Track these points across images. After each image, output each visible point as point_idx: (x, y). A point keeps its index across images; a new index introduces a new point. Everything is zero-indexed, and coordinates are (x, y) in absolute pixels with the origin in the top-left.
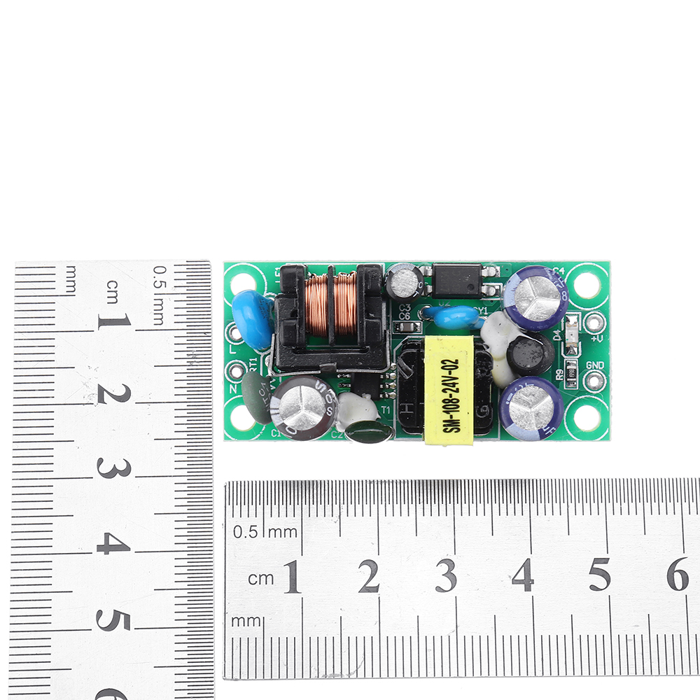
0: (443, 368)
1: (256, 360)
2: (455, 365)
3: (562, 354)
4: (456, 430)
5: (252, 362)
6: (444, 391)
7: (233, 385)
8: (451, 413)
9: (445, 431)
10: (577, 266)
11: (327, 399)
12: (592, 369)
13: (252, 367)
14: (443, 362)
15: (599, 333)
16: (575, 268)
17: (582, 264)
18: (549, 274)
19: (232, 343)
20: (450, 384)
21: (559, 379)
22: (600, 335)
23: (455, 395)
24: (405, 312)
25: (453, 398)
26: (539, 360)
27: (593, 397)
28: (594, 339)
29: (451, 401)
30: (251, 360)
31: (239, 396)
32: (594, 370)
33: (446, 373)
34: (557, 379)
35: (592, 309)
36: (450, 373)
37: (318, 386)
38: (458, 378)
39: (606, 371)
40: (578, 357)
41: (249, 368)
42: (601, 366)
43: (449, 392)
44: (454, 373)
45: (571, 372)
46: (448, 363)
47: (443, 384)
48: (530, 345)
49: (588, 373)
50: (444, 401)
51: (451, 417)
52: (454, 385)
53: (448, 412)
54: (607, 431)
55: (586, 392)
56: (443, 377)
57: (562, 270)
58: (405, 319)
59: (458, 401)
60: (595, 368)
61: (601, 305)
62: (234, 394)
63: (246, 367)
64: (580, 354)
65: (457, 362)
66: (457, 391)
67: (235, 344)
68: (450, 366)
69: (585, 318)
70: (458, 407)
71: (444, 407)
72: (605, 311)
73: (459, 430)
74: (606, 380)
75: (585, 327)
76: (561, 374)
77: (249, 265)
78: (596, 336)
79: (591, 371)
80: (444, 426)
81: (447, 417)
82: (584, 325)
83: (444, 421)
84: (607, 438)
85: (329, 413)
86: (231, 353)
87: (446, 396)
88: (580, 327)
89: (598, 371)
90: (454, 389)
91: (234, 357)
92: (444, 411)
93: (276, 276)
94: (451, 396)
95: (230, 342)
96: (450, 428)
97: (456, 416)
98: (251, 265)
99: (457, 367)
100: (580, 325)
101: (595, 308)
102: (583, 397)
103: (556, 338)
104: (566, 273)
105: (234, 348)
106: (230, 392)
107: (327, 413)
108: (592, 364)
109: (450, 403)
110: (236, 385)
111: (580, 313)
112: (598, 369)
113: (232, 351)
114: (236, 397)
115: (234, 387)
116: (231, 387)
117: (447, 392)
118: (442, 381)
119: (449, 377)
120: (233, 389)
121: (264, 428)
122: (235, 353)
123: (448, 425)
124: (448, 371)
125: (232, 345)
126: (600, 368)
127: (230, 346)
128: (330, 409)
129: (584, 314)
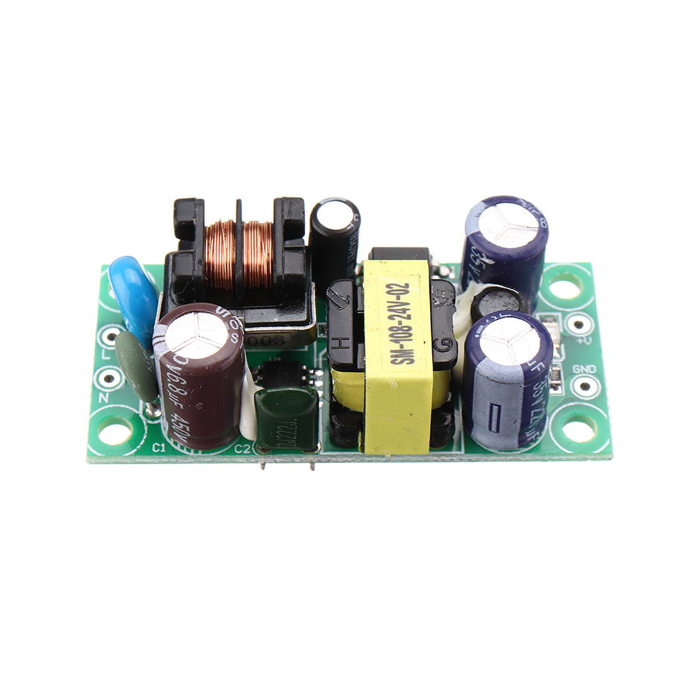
0: (388, 293)
2: (405, 289)
4: (408, 362)
6: (391, 318)
7: (104, 393)
8: (401, 343)
9: (393, 362)
10: (553, 266)
11: (231, 324)
12: (580, 373)
14: (388, 286)
16: (549, 267)
17: (558, 265)
19: (106, 347)
20: (398, 309)
22: (587, 337)
23: (405, 323)
25: (403, 325)
27: (585, 404)
28: (580, 340)
29: (399, 329)
31: (111, 406)
32: (584, 375)
33: (393, 298)
35: (575, 309)
36: (398, 298)
37: (219, 311)
38: (409, 304)
39: (600, 376)
40: (562, 360)
42: (593, 371)
43: (397, 319)
44: (403, 298)
46: (395, 288)
47: (389, 310)
48: (501, 297)
49: (575, 378)
50: (391, 329)
51: (402, 346)
52: (404, 311)
53: (396, 342)
54: (608, 442)
55: (575, 398)
56: (388, 302)
59: (410, 328)
60: (585, 372)
61: (586, 305)
62: (103, 403)
63: (123, 374)
64: (564, 358)
65: (407, 285)
66: (409, 317)
67: (109, 348)
68: (397, 291)
69: (566, 320)
70: (411, 335)
71: (391, 336)
72: (592, 312)
73: (412, 361)
74: (600, 386)
75: (567, 329)
78: (582, 338)
79: (580, 375)
80: (392, 356)
81: (396, 347)
82: (565, 326)
83: (392, 351)
84: (609, 451)
85: (234, 340)
86: (103, 358)
87: (395, 323)
88: (561, 329)
89: (589, 375)
90: (405, 315)
91: (107, 363)
92: (391, 340)
94: (400, 323)
95: (103, 346)
96: (399, 359)
97: (407, 345)
99: (407, 292)
100: (561, 326)
101: (579, 309)
102: (572, 404)
105: (108, 353)
106: (100, 402)
107: (232, 339)
108: (580, 368)
109: (400, 332)
110: (107, 394)
111: (560, 315)
112: (589, 373)
113: (105, 356)
114: (107, 407)
115: (105, 395)
116: (101, 395)
117: (394, 319)
118: (388, 307)
119: (397, 303)
120: (104, 398)
121: (143, 441)
122: (109, 358)
123: (396, 356)
124: (395, 296)
125: (106, 350)
126: (591, 372)
127: (103, 351)
128: (235, 336)
129: (564, 314)
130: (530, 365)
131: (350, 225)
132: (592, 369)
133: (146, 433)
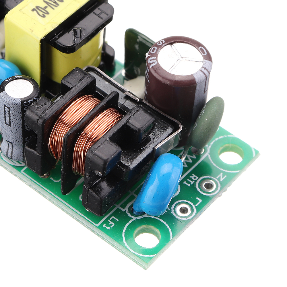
0: (48, 13)
1: (185, 183)
2: (36, 9)
5: (189, 183)
7: (219, 179)
13: (192, 180)
14: (44, 16)
19: (193, 206)
30: (189, 185)
31: (222, 169)
33: (49, 9)
36: (46, 7)
37: (154, 63)
41: (196, 181)
44: (43, 5)
46: (41, 13)
47: (58, 5)
56: (53, 9)
62: (224, 173)
63: (197, 183)
65: (33, 10)
67: (192, 204)
86: (201, 201)
91: (202, 196)
93: (113, 224)
95: (194, 208)
99: (37, 7)
105: (195, 202)
106: (226, 176)
110: (217, 178)
113: (199, 201)
114: (224, 170)
115: (220, 177)
116: (222, 180)
118: (56, 7)
119: (49, 6)
120: (222, 176)
121: (220, 137)
122: (197, 198)
124: (46, 9)
125: (195, 204)
127: (196, 206)
133: (214, 141)
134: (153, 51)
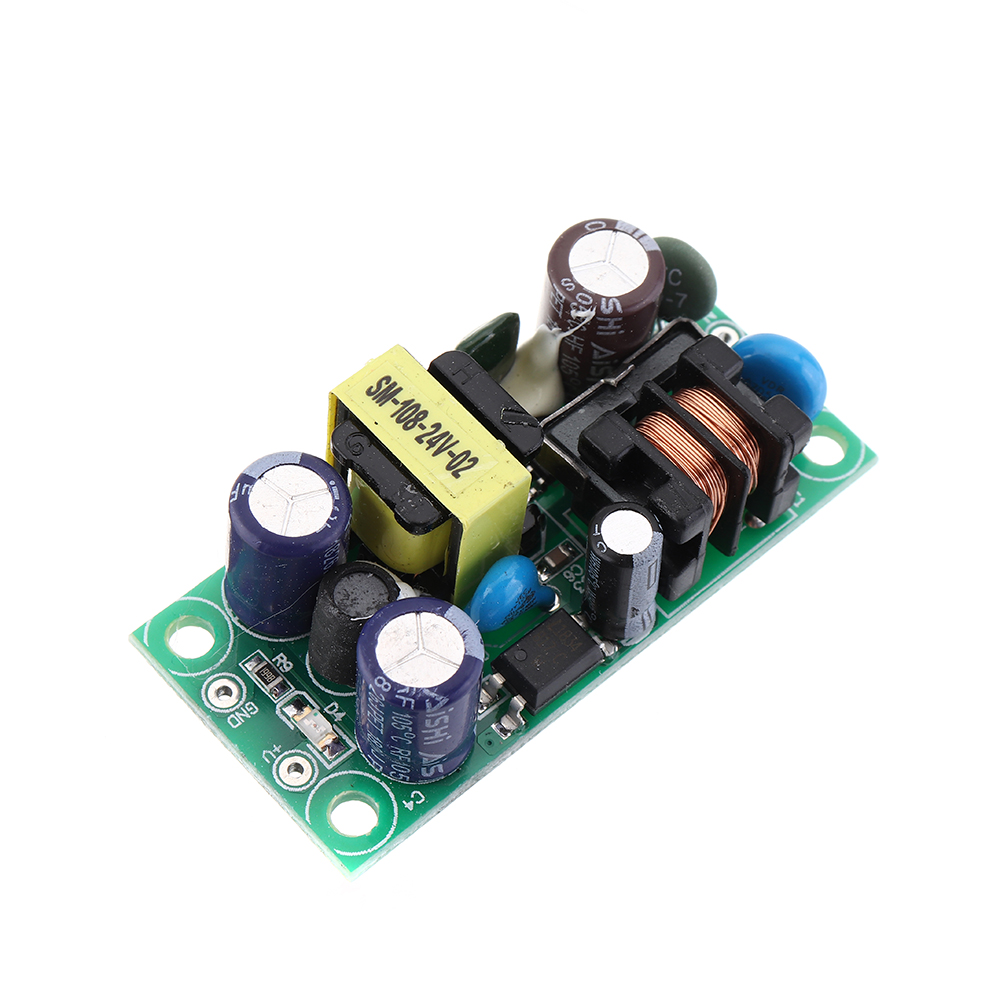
0: (468, 453)
2: (454, 469)
3: (304, 693)
4: (373, 390)
6: (438, 426)
8: (399, 406)
9: (388, 379)
10: (393, 829)
11: (586, 296)
12: (243, 706)
14: (475, 461)
15: (276, 762)
16: (395, 823)
17: (388, 836)
18: (433, 695)
20: (438, 441)
21: (277, 657)
22: (273, 761)
23: (417, 431)
24: (578, 578)
25: (416, 427)
26: (338, 597)
27: (207, 671)
28: (277, 749)
29: (415, 421)
32: (237, 707)
33: (457, 449)
34: (282, 654)
35: (317, 788)
36: (451, 454)
37: (614, 304)
38: (433, 455)
39: (219, 719)
40: (278, 707)
42: (232, 720)
43: (429, 429)
44: (444, 458)
45: (269, 676)
46: (466, 464)
47: (448, 433)
48: (368, 609)
49: (244, 696)
50: (425, 413)
51: (396, 402)
52: (431, 444)
53: (406, 403)
54: (146, 641)
55: (224, 668)
56: (458, 442)
57: (410, 805)
58: (568, 569)
60: (239, 710)
61: (308, 803)
64: (278, 712)
65: (456, 475)
66: (419, 440)
68: (460, 463)
69: (315, 765)
71: (418, 406)
72: (294, 798)
73: (369, 393)
74: (209, 706)
75: (305, 753)
76: (282, 664)
77: (843, 477)
78: (277, 754)
79: (241, 703)
80: (395, 384)
81: (401, 397)
82: (309, 755)
83: (401, 389)
84: (138, 634)
85: (566, 282)
87: (428, 422)
88: (311, 748)
89: (231, 710)
90: (425, 439)
92: (413, 400)
94: (422, 427)
96: (384, 386)
97: (390, 407)
98: (840, 478)
99: (449, 468)
100: (315, 752)
101: (313, 792)
102: (222, 661)
103: (334, 707)
104: (401, 805)
107: (569, 280)
108: (249, 713)
109: (413, 417)
111: (329, 767)
112: (233, 713)
117: (432, 426)
118: (452, 436)
119: (448, 448)
123: (390, 387)
124: (457, 454)
126: (232, 716)
128: (571, 287)
129: (324, 772)
130: (246, 486)
131: (599, 531)
132: (234, 722)
134: (588, 300)
